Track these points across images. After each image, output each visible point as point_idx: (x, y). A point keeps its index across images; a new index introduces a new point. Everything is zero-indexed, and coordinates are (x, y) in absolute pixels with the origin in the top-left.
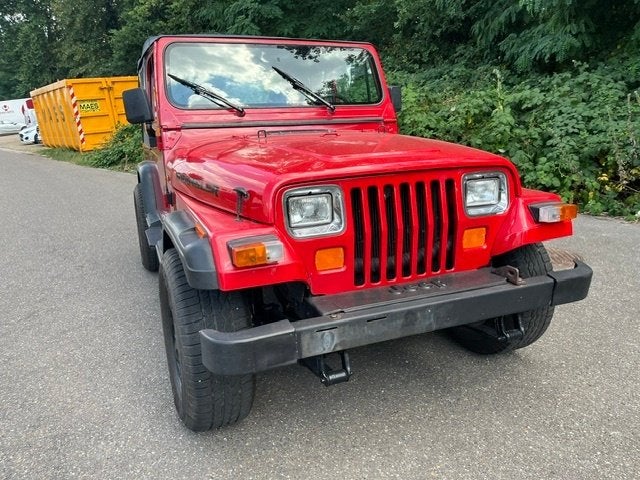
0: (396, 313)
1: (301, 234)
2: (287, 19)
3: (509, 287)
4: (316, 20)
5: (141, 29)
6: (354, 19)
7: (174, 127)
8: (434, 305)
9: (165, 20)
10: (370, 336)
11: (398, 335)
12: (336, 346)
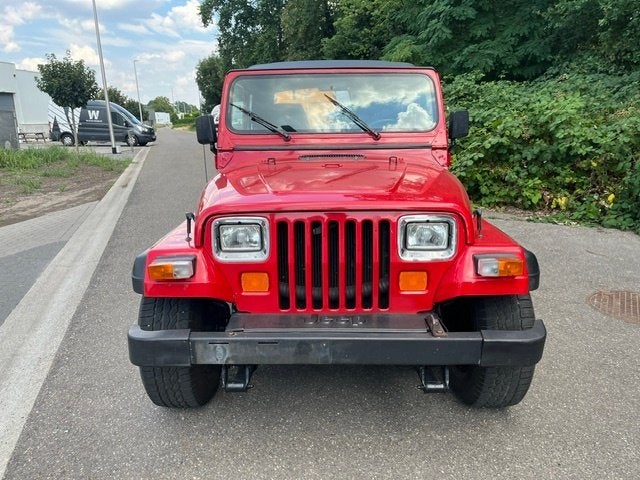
0: (288, 341)
1: (222, 258)
2: (483, 20)
3: (428, 338)
4: (517, 19)
5: (349, 36)
6: (555, 16)
7: (227, 148)
8: (330, 341)
9: (370, 27)
10: (262, 356)
11: (291, 361)
12: (228, 359)
